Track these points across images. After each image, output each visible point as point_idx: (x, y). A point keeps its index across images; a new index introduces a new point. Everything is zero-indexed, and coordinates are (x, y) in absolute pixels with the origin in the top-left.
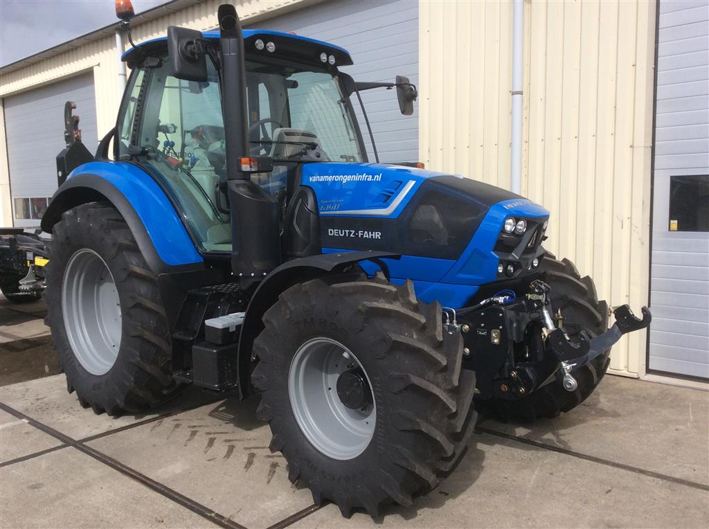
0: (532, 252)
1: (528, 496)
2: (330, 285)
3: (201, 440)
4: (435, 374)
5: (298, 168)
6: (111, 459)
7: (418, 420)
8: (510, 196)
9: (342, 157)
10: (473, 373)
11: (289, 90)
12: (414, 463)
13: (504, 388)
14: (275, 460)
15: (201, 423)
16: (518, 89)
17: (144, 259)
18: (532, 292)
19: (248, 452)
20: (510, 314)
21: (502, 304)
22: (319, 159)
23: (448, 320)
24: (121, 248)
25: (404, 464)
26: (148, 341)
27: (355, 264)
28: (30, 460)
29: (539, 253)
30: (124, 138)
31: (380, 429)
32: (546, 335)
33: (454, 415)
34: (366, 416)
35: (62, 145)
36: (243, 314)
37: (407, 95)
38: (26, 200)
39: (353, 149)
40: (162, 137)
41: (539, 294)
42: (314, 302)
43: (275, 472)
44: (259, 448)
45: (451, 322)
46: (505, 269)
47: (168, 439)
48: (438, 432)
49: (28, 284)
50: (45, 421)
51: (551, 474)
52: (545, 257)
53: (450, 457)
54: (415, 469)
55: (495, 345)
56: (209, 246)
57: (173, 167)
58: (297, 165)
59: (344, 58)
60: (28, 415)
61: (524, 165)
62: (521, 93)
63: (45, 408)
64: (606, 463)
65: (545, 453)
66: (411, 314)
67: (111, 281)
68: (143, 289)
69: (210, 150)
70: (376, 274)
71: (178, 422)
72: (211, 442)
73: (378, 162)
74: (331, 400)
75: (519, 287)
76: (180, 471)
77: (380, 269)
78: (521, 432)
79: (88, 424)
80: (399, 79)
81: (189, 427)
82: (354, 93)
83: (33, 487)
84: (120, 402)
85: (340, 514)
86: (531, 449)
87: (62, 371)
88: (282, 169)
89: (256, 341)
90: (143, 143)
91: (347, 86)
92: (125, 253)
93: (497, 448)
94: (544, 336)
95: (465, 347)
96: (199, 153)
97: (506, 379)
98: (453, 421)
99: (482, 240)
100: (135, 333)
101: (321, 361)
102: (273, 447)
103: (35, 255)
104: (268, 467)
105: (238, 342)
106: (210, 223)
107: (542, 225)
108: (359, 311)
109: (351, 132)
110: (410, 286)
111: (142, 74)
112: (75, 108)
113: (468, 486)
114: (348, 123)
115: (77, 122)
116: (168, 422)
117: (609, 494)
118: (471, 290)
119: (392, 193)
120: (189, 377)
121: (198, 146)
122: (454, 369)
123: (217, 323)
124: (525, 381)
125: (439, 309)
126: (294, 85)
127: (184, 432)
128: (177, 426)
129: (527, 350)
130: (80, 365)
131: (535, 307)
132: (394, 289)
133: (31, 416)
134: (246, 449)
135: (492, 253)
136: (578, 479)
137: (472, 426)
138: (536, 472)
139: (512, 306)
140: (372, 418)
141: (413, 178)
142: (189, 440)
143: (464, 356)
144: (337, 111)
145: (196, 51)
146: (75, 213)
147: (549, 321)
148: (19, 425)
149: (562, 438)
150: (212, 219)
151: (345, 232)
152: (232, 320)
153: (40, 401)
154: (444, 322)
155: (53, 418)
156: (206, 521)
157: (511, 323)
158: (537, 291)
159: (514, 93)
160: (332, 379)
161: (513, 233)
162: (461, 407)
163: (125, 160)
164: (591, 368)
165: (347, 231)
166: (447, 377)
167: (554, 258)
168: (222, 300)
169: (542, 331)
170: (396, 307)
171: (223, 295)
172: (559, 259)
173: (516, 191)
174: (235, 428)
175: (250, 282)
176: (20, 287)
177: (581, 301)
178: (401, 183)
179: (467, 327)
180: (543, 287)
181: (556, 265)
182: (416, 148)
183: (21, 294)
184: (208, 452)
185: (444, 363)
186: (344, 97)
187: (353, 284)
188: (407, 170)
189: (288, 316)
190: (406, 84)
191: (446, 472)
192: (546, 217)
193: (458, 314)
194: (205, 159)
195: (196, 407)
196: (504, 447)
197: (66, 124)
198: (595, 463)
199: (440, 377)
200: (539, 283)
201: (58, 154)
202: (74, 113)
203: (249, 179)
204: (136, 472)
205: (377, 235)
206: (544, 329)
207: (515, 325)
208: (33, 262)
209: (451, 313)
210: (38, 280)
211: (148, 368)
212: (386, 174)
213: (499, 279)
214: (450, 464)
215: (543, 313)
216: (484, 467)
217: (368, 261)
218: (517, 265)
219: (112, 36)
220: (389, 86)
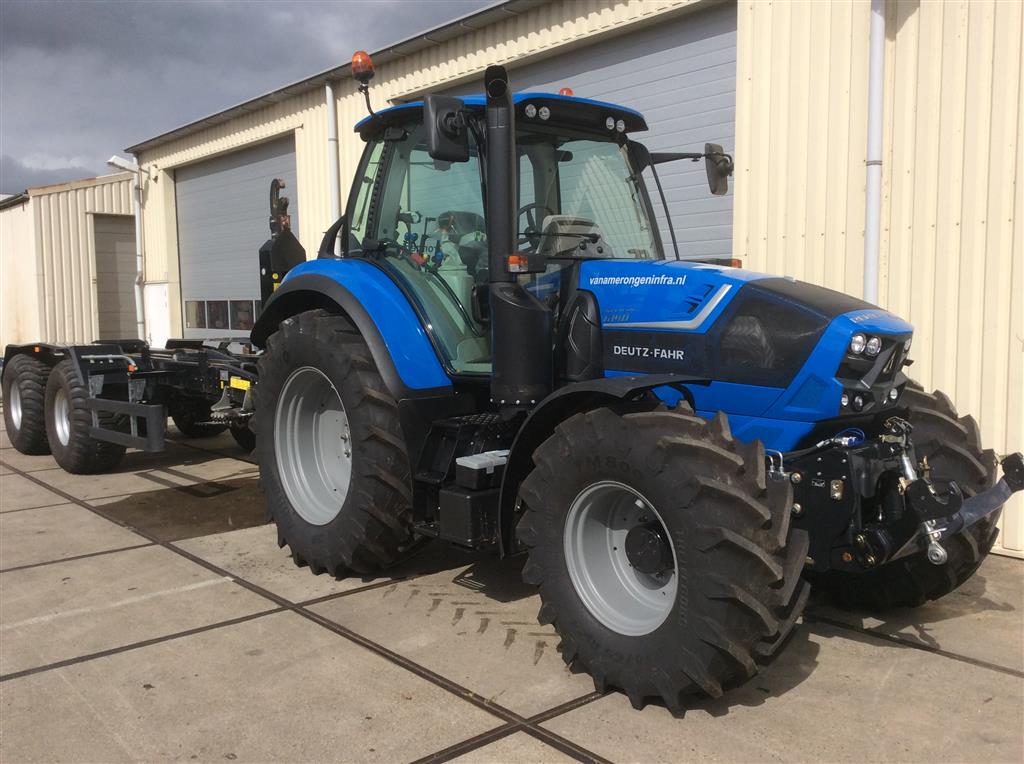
0: (890, 380)
1: (877, 699)
2: (621, 415)
3: (447, 611)
4: (755, 530)
5: (575, 268)
6: (339, 626)
7: (732, 586)
8: (861, 306)
9: (629, 252)
10: (806, 534)
11: (560, 163)
12: (727, 640)
13: (848, 557)
14: (543, 639)
15: (445, 591)
16: (875, 157)
17: (382, 380)
18: (888, 432)
19: (506, 627)
20: (858, 462)
21: (846, 447)
22: (601, 255)
23: (772, 467)
24: (354, 366)
25: (714, 641)
26: (385, 483)
27: (649, 392)
28: (243, 623)
29: (898, 381)
30: (354, 229)
31: (683, 597)
32: (904, 487)
33: (780, 584)
34: (662, 585)
35: (266, 235)
36: (506, 452)
37: (719, 169)
38: (201, 304)
39: (644, 241)
40: (402, 228)
41: (897, 435)
42: (600, 437)
43: (542, 652)
44: (519, 623)
45: (777, 469)
46: (851, 401)
47: (405, 606)
48: (758, 603)
49: (221, 411)
50: (253, 580)
51: (910, 675)
52: (906, 388)
53: (773, 637)
54: (728, 647)
55: (835, 500)
56: (460, 366)
57: (415, 265)
58: (571, 264)
59: (636, 122)
60: (232, 572)
61: (882, 262)
62: (879, 163)
63: (250, 565)
64: (988, 666)
65: (902, 650)
66: (725, 453)
67: (340, 409)
68: (379, 417)
69: (461, 244)
70: (678, 403)
71: (415, 588)
72: (460, 613)
73: (678, 259)
74: (616, 562)
75: (870, 426)
76: (424, 645)
77: (682, 397)
78: (870, 623)
79: (307, 585)
80: (709, 147)
81: (431, 594)
82: (648, 168)
83: (251, 653)
84: (346, 559)
85: (629, 704)
86: (884, 645)
87: (271, 521)
88: (554, 268)
89: (525, 485)
90: (381, 236)
91: (640, 158)
92: (358, 373)
93: (836, 641)
94: (902, 488)
95: (794, 502)
96: (448, 248)
97: (849, 545)
98: (777, 592)
99: (820, 363)
100: (368, 472)
101: (606, 513)
102: (543, 618)
103: (231, 375)
104: (533, 646)
105: (499, 487)
106: (460, 337)
107: (903, 344)
108: (659, 448)
109: (642, 218)
110: (724, 419)
111: (379, 148)
112: (283, 187)
113: (795, 684)
114: (639, 208)
115: (286, 205)
116: (404, 587)
117: (989, 703)
118: (806, 427)
119: (700, 301)
120: (434, 529)
121: (447, 239)
122: (780, 527)
123: (471, 462)
124: (876, 549)
125: (761, 450)
126: (568, 156)
127: (424, 601)
128: (415, 592)
129: (881, 511)
130: (295, 512)
131: (891, 453)
132: (702, 422)
133: (236, 574)
134: (504, 623)
135: (834, 379)
136: (947, 683)
137: (802, 600)
138: (890, 672)
139: (860, 450)
140: (672, 586)
141: (728, 280)
142: (431, 610)
143: (794, 514)
144: (625, 190)
145: (458, 125)
146: (297, 322)
147: (910, 472)
148: (223, 583)
149: (927, 632)
150: (463, 331)
151: (636, 351)
152: (488, 460)
153: (243, 557)
154: (768, 468)
155: (261, 577)
156: (463, 702)
157: (859, 473)
158: (894, 431)
159: (869, 164)
160: (619, 537)
161: (863, 354)
162: (789, 575)
163: (355, 256)
164: (970, 538)
165: (639, 349)
166: (771, 535)
167: (922, 389)
168: (476, 434)
169: (899, 482)
170: (704, 443)
171: (477, 427)
172: (928, 390)
173: (871, 300)
174: (488, 599)
175: (514, 412)
176: (212, 415)
177: (959, 449)
178: (712, 287)
179: (799, 475)
180: (903, 426)
181: (925, 400)
182: (729, 236)
183: (213, 423)
184: (457, 625)
185: (768, 517)
186: (635, 173)
187: (650, 414)
188: (716, 271)
189: (566, 454)
190: (718, 154)
191: (766, 657)
192: (908, 334)
193: (787, 458)
194: (455, 255)
195: (437, 571)
196: (846, 640)
197: (272, 208)
198: (973, 666)
199: (762, 535)
200: (897, 420)
201: (261, 246)
202: (282, 193)
203: (516, 282)
204: (372, 643)
205: (679, 355)
206: (902, 480)
207: (863, 476)
208: (227, 383)
209: (776, 457)
210: (233, 407)
211: (384, 517)
212: (692, 275)
213: (843, 414)
214: (773, 647)
215: (902, 461)
216: (817, 663)
217: (666, 387)
218: (867, 397)
219: (320, 89)
220: (696, 157)
